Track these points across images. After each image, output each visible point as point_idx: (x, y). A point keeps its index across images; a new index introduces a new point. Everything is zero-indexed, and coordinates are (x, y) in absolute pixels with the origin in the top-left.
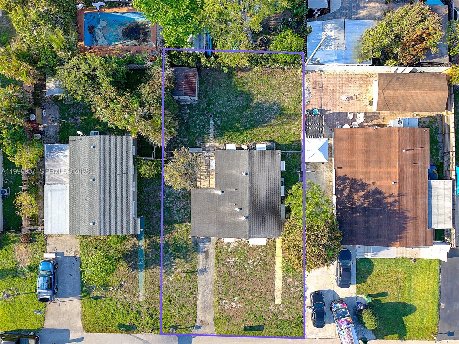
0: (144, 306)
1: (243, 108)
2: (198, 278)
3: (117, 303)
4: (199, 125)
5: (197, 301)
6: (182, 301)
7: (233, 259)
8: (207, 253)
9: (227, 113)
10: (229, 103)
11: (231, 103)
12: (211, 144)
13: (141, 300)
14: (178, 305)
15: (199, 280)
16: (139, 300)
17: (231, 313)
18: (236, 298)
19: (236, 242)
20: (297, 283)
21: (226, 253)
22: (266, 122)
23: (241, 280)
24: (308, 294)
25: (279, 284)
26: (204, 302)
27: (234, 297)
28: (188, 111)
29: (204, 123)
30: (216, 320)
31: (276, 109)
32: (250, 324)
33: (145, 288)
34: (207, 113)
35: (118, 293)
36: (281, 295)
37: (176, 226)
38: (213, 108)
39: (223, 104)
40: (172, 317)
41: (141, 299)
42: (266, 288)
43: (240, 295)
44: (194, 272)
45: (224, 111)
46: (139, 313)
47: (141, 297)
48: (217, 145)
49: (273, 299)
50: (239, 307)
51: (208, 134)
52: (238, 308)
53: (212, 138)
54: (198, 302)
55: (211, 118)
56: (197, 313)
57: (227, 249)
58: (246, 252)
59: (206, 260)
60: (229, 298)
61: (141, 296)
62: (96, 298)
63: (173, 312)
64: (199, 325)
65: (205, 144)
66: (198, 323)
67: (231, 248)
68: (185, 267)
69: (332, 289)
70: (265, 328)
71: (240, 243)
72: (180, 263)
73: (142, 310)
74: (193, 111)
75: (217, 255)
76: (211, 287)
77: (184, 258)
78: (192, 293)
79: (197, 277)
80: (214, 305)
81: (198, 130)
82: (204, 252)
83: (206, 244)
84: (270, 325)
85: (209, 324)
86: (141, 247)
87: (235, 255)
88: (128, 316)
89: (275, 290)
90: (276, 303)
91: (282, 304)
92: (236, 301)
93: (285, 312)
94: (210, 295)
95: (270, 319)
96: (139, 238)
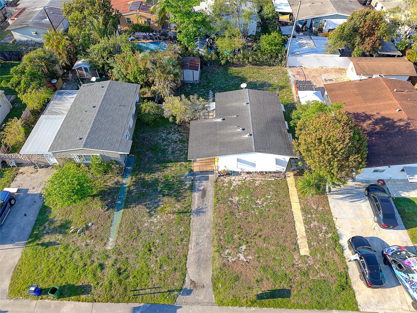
0: (110, 257)
2: (191, 221)
3: (73, 252)
4: (199, 94)
5: (188, 250)
6: (166, 250)
7: (237, 198)
8: (204, 193)
9: (225, 88)
10: (226, 82)
11: (228, 82)
13: (109, 248)
14: (161, 256)
15: (193, 223)
16: (106, 248)
17: (238, 269)
18: (244, 247)
19: (239, 180)
20: (325, 228)
21: (228, 191)
23: (249, 222)
24: (344, 242)
25: (300, 228)
26: (198, 252)
27: (240, 245)
29: (204, 93)
30: (215, 281)
31: (267, 86)
32: (267, 286)
33: (119, 232)
34: (207, 87)
35: (80, 238)
36: (306, 243)
37: (169, 165)
38: (212, 85)
39: (221, 83)
40: (149, 274)
42: (283, 232)
43: (249, 242)
44: (187, 212)
45: (222, 86)
46: (102, 266)
47: (110, 244)
49: (297, 249)
50: (248, 260)
52: (247, 261)
53: (211, 101)
54: (190, 252)
55: (210, 90)
56: (186, 269)
57: (229, 187)
58: (252, 190)
59: (203, 199)
60: (233, 246)
61: (110, 242)
62: (47, 245)
63: (152, 266)
64: (188, 289)
66: (187, 285)
67: (233, 186)
68: (175, 207)
69: (376, 236)
70: (293, 294)
71: (243, 181)
72: (170, 201)
73: (107, 263)
74: (194, 87)
75: (216, 194)
76: (209, 232)
77: (175, 196)
78: (182, 240)
79: (191, 219)
80: (213, 257)
82: (201, 190)
83: (203, 183)
84: (299, 288)
85: (204, 287)
86: (125, 184)
87: (239, 194)
88: (83, 271)
89: (296, 236)
90: (302, 254)
91: (311, 256)
92: (244, 252)
93: (319, 268)
94: (206, 243)
95: (297, 278)
96: (124, 176)
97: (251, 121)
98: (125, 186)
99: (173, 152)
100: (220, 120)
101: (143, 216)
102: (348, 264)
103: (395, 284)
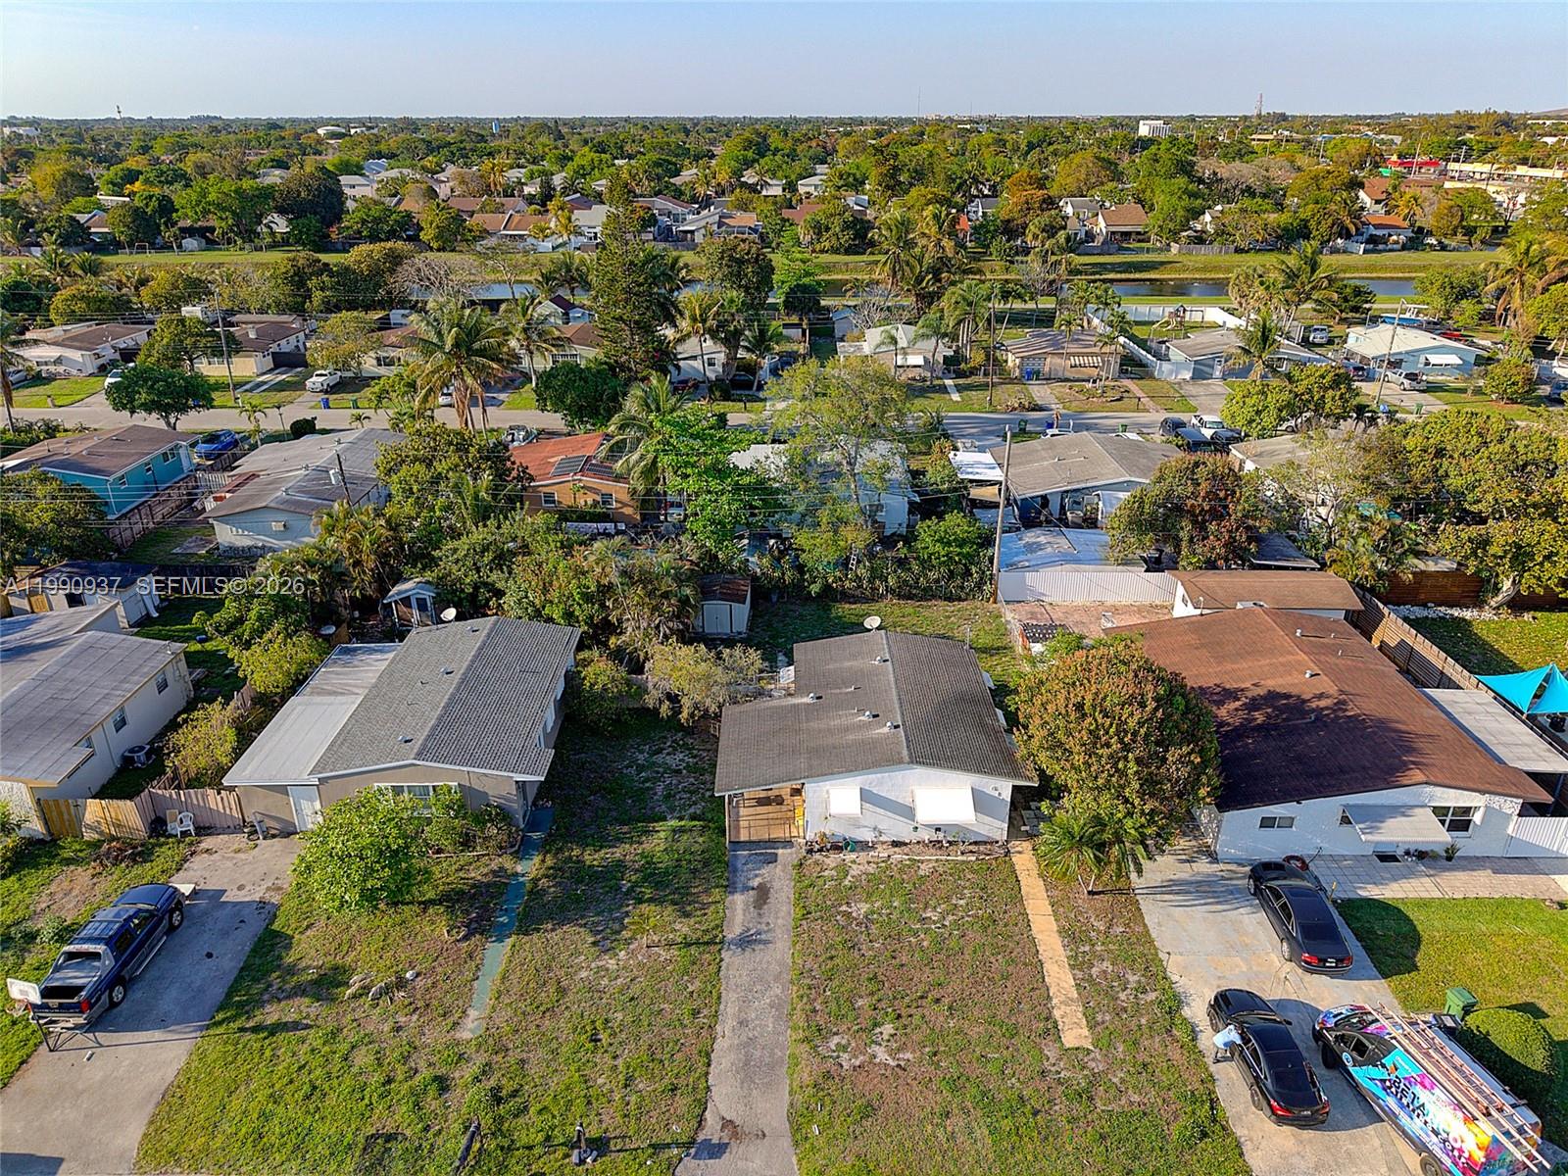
2: (724, 965)
3: (353, 1047)
6: (646, 1038)
7: (864, 908)
8: (763, 894)
15: (728, 970)
16: (458, 1035)
18: (888, 1029)
19: (869, 863)
20: (1136, 978)
21: (837, 889)
23: (902, 965)
24: (1197, 1011)
25: (1060, 978)
26: (745, 1045)
27: (876, 1025)
33: (499, 993)
35: (378, 1010)
36: (1080, 1015)
41: (470, 1028)
42: (1009, 990)
47: (471, 1026)
49: (1052, 1031)
50: (902, 1063)
52: (899, 1066)
56: (708, 1089)
57: (840, 880)
58: (909, 887)
59: (760, 909)
62: (275, 1029)
63: (600, 1081)
64: (715, 1141)
66: (712, 1131)
67: (853, 877)
68: (675, 930)
69: (1294, 997)
71: (883, 865)
73: (457, 1075)
75: (801, 896)
76: (779, 991)
77: (674, 903)
78: (695, 1013)
79: (722, 960)
80: (792, 1056)
82: (753, 889)
83: (759, 869)
85: (764, 1135)
86: (523, 875)
87: (869, 895)
88: (382, 1096)
89: (1049, 998)
90: (1068, 1045)
91: (1097, 1050)
92: (889, 1041)
93: (1123, 1081)
94: (771, 1020)
95: (1057, 1108)
96: (521, 854)
97: (895, 698)
98: (521, 879)
99: (668, 797)
100: (807, 699)
101: (577, 953)
102: (1213, 1068)
103: (1365, 1118)
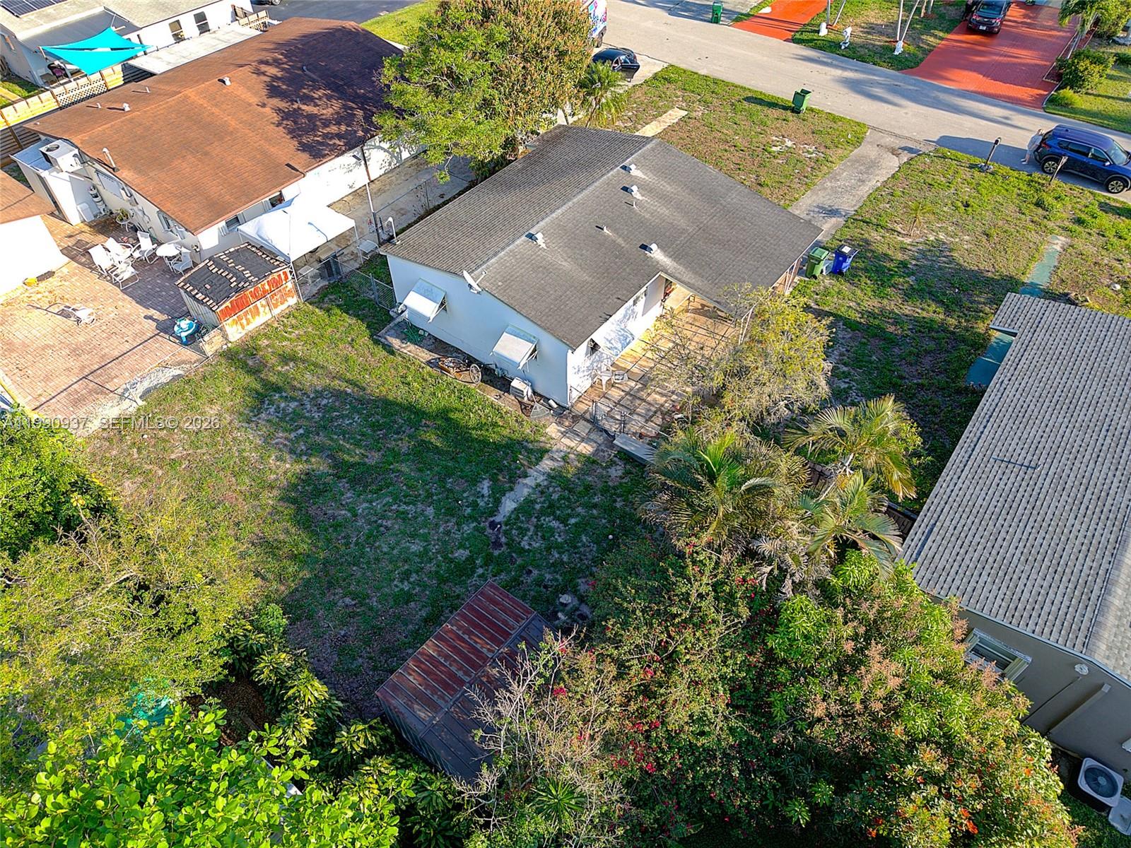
0: (1059, 226)
1: (359, 477)
4: (564, 521)
5: (885, 181)
6: (930, 194)
9: (430, 495)
10: (389, 523)
11: (383, 517)
12: (572, 444)
14: (946, 193)
15: (856, 205)
17: (807, 137)
18: (775, 148)
22: (338, 394)
26: (867, 173)
27: (781, 152)
28: (565, 599)
29: (538, 518)
30: (855, 143)
31: (272, 410)
34: (497, 544)
38: (462, 546)
39: (413, 536)
40: (978, 184)
43: (760, 149)
44: (856, 219)
45: (430, 511)
46: (1079, 222)
48: (553, 430)
49: (687, 118)
50: (781, 137)
51: (554, 477)
52: (784, 137)
53: (552, 459)
54: (882, 179)
55: (498, 519)
56: (900, 167)
60: (794, 155)
63: (968, 189)
64: (906, 152)
65: (594, 454)
66: (906, 155)
70: (742, 97)
72: (892, 249)
73: (1067, 222)
74: (546, 587)
76: (828, 184)
78: (891, 194)
79: (856, 211)
80: (841, 160)
81: (580, 510)
84: (727, 97)
100: (657, 254)
